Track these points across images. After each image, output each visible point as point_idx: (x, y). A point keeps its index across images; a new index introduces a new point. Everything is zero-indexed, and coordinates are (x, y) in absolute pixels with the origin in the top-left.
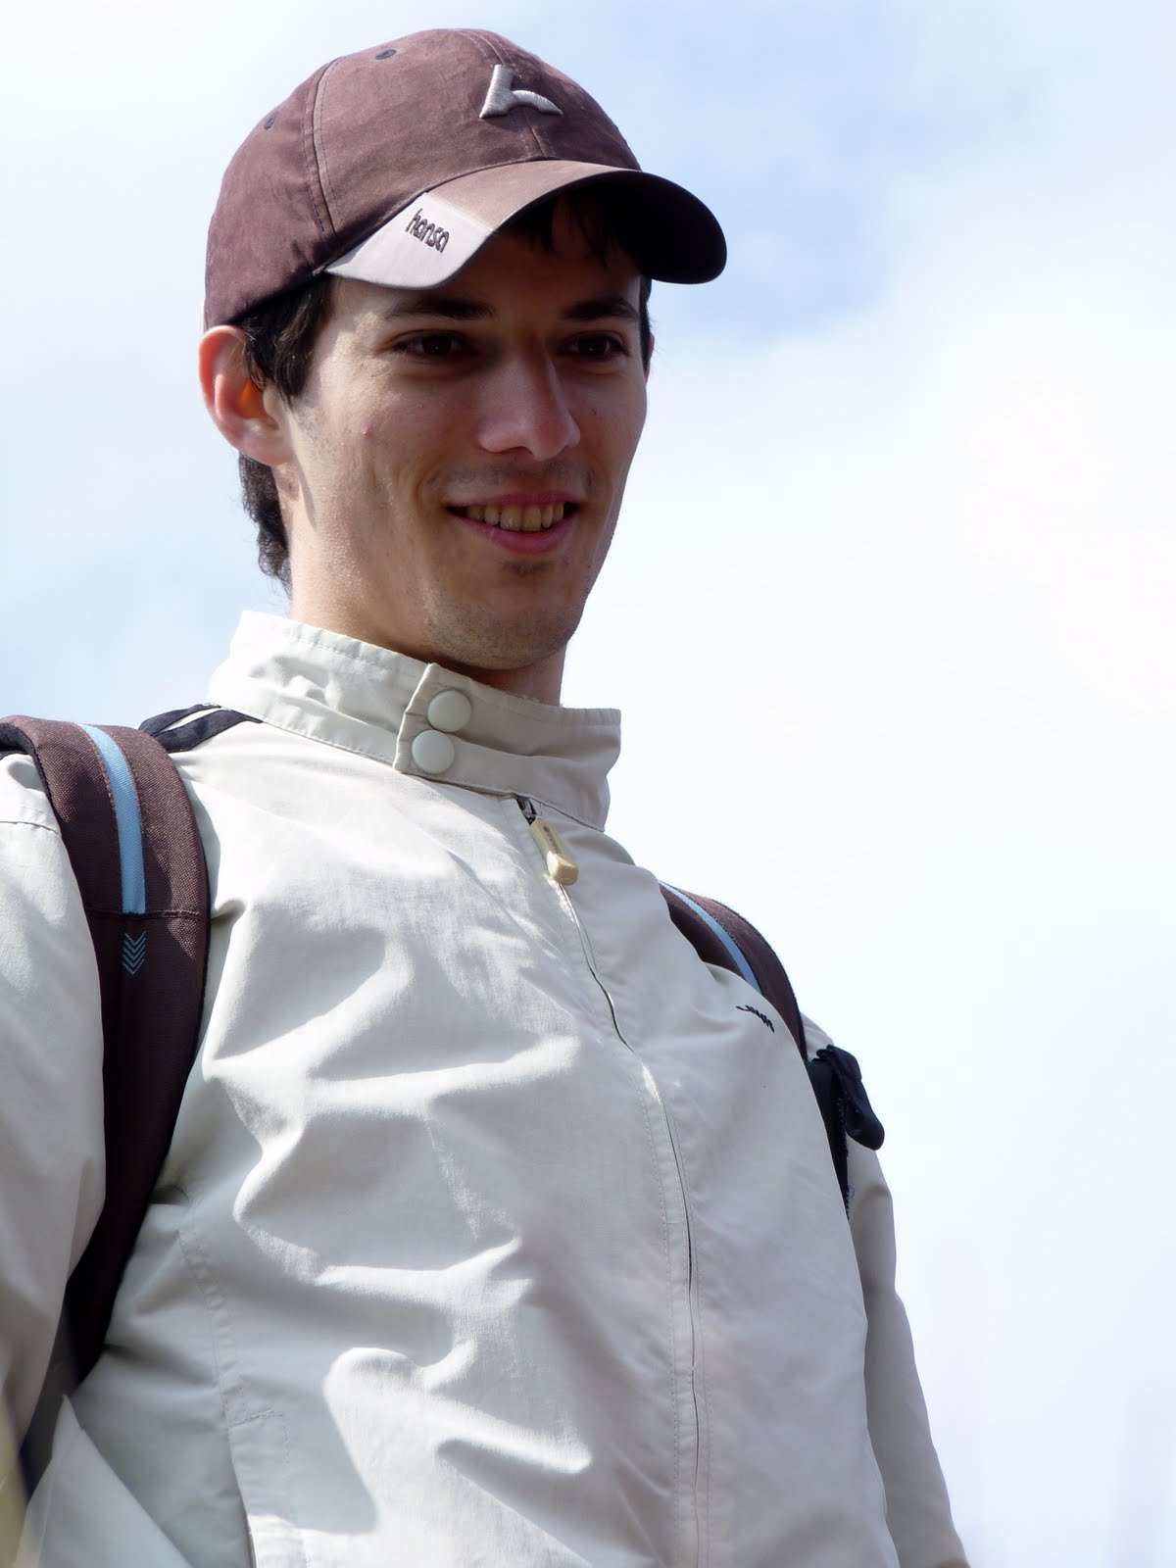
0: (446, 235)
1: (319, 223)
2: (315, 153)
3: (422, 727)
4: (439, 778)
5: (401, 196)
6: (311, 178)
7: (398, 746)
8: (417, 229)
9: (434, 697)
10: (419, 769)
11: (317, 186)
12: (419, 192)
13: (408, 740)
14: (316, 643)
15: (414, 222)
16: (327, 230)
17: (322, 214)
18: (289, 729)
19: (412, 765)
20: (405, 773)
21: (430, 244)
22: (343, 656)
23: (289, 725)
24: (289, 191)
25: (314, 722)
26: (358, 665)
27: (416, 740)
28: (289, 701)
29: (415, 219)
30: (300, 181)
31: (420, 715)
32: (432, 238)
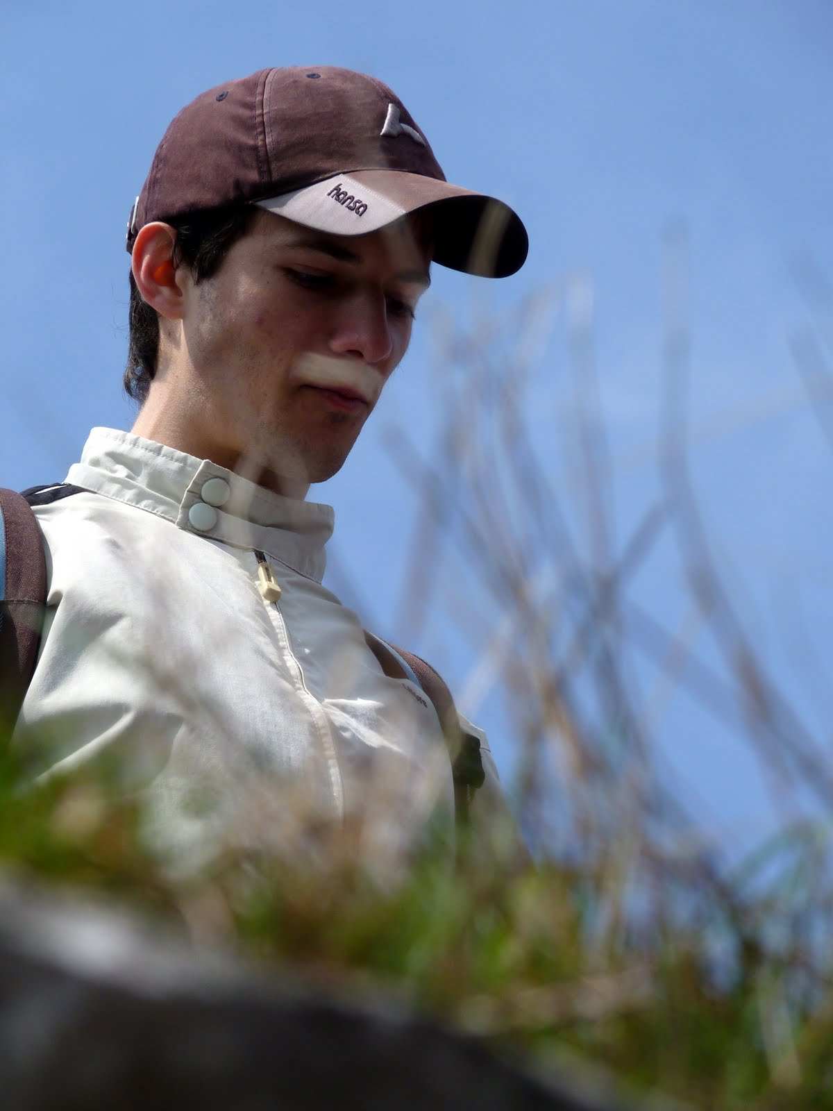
0: (366, 207)
1: (260, 173)
2: (264, 128)
3: (197, 500)
4: (206, 534)
5: (325, 172)
6: (260, 143)
7: (180, 511)
8: (338, 196)
9: (206, 481)
10: (193, 527)
11: (264, 149)
12: (337, 172)
13: (187, 507)
14: (134, 445)
15: (335, 191)
16: (266, 179)
17: (265, 168)
18: (114, 497)
19: (189, 524)
20: (183, 529)
21: (351, 209)
22: (151, 453)
23: (113, 495)
24: (241, 147)
25: (129, 494)
26: (160, 460)
27: (193, 508)
28: (115, 480)
29: (335, 189)
30: (251, 142)
31: (197, 494)
32: (352, 205)
